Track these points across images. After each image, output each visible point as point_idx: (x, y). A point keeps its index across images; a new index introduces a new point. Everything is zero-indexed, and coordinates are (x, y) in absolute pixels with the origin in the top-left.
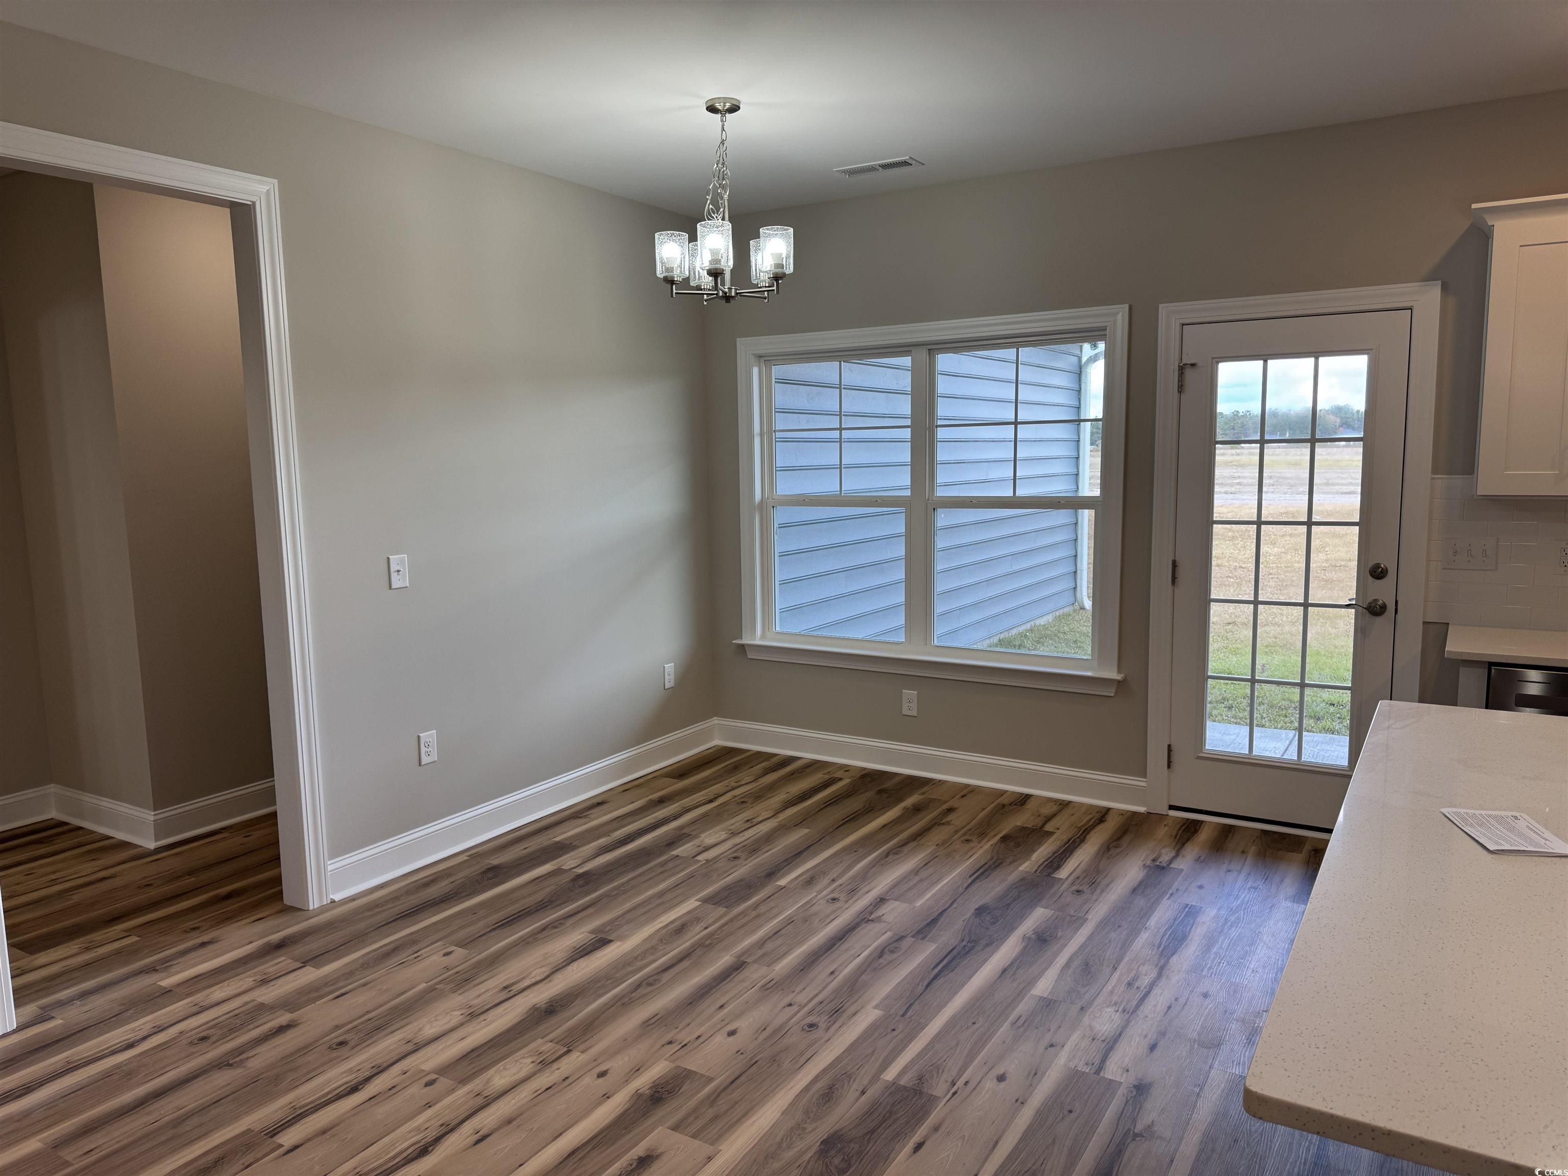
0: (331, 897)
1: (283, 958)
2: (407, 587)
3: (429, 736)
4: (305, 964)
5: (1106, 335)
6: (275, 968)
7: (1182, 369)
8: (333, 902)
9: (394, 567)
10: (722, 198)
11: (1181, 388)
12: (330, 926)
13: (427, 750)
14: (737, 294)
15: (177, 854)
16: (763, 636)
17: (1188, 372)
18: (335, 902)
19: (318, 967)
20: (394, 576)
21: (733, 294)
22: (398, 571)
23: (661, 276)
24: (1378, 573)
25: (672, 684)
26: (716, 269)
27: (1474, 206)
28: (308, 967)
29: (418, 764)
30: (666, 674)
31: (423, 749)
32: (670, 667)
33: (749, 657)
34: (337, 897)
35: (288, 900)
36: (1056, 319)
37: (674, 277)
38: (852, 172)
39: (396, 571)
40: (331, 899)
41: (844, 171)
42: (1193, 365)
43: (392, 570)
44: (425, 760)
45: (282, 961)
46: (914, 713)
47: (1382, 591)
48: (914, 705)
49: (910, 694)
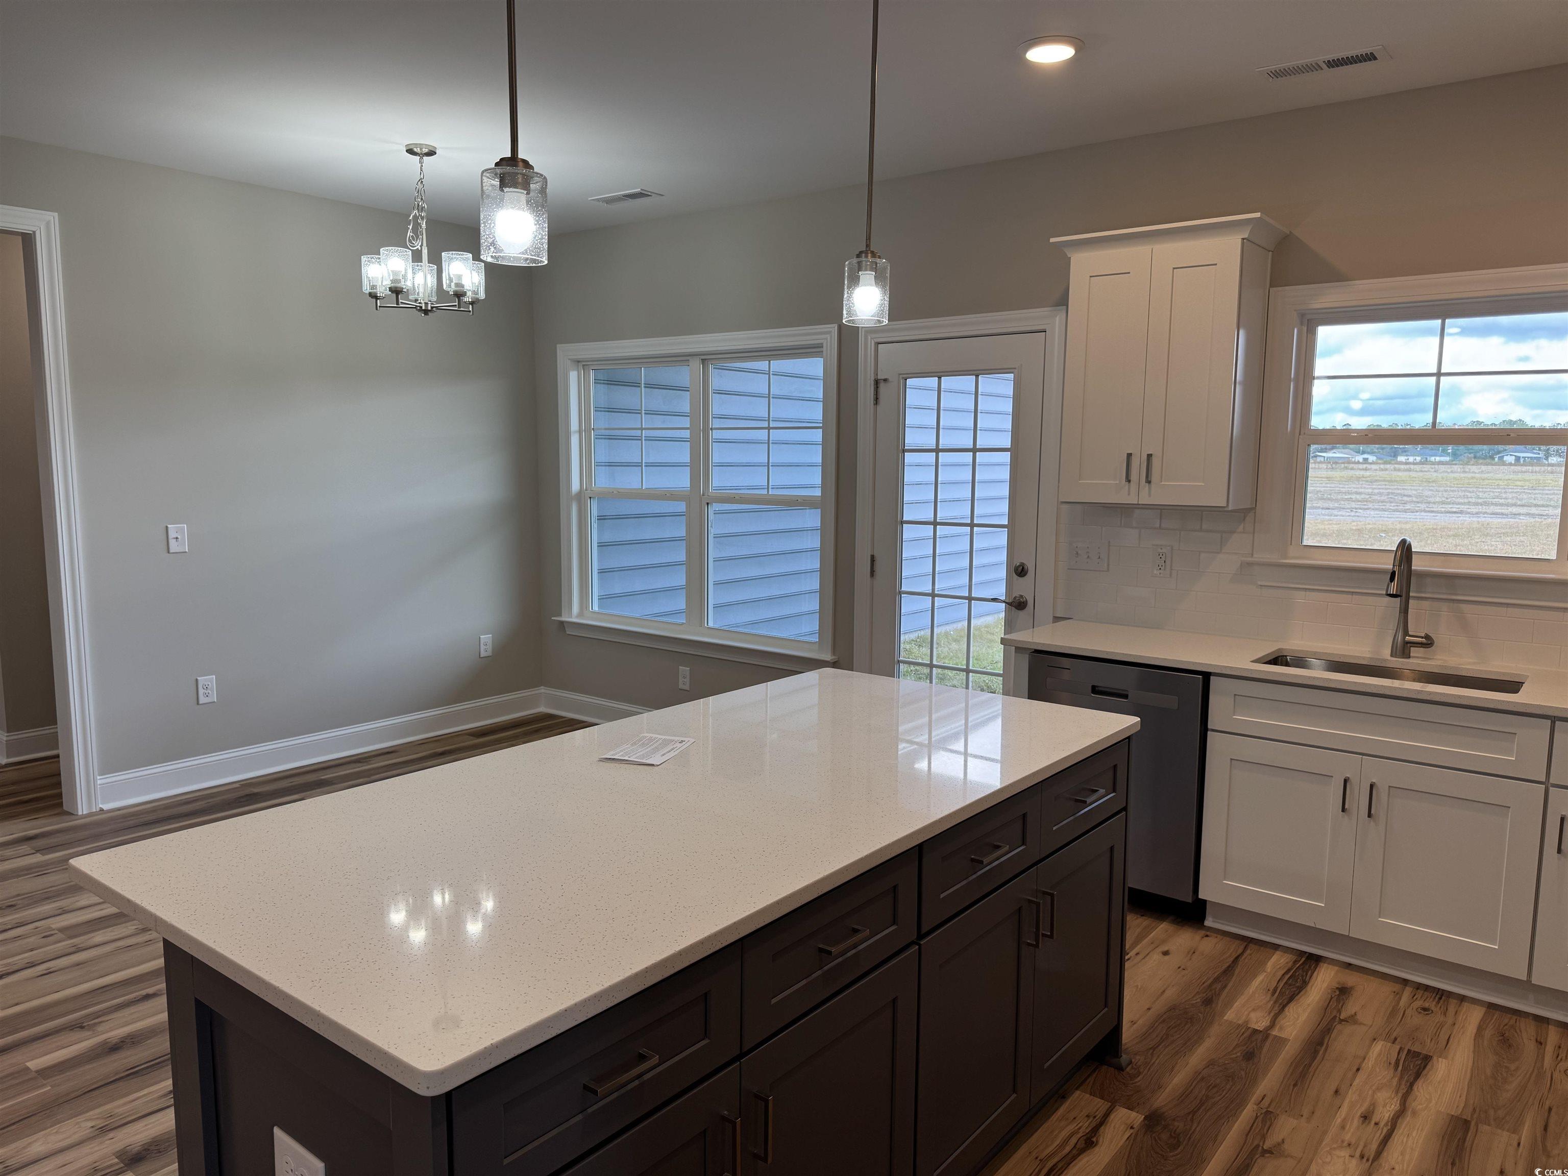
0: (101, 806)
1: (26, 847)
2: (186, 552)
3: (208, 681)
4: (37, 851)
5: (822, 352)
6: (15, 852)
7: (877, 382)
8: (102, 810)
9: (172, 534)
10: (421, 227)
11: (876, 400)
12: (84, 827)
13: (206, 691)
14: (432, 308)
15: (18, 769)
16: (581, 614)
17: (882, 386)
18: (103, 810)
19: (43, 855)
20: (172, 543)
21: (429, 308)
22: (177, 538)
23: (367, 292)
24: (1021, 571)
25: (489, 653)
26: (396, 288)
27: (1052, 240)
28: (38, 854)
29: (196, 702)
30: (482, 645)
31: (201, 691)
32: (486, 638)
33: (568, 633)
34: (106, 807)
35: (65, 808)
36: (794, 335)
37: (377, 294)
38: (609, 201)
39: (174, 538)
40: (101, 808)
41: (598, 200)
42: (885, 380)
43: (170, 537)
44: (203, 700)
45: (25, 848)
46: (687, 687)
47: (1024, 587)
48: (687, 680)
49: (684, 670)
